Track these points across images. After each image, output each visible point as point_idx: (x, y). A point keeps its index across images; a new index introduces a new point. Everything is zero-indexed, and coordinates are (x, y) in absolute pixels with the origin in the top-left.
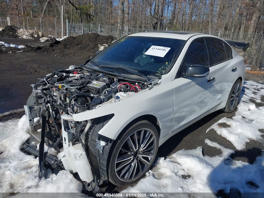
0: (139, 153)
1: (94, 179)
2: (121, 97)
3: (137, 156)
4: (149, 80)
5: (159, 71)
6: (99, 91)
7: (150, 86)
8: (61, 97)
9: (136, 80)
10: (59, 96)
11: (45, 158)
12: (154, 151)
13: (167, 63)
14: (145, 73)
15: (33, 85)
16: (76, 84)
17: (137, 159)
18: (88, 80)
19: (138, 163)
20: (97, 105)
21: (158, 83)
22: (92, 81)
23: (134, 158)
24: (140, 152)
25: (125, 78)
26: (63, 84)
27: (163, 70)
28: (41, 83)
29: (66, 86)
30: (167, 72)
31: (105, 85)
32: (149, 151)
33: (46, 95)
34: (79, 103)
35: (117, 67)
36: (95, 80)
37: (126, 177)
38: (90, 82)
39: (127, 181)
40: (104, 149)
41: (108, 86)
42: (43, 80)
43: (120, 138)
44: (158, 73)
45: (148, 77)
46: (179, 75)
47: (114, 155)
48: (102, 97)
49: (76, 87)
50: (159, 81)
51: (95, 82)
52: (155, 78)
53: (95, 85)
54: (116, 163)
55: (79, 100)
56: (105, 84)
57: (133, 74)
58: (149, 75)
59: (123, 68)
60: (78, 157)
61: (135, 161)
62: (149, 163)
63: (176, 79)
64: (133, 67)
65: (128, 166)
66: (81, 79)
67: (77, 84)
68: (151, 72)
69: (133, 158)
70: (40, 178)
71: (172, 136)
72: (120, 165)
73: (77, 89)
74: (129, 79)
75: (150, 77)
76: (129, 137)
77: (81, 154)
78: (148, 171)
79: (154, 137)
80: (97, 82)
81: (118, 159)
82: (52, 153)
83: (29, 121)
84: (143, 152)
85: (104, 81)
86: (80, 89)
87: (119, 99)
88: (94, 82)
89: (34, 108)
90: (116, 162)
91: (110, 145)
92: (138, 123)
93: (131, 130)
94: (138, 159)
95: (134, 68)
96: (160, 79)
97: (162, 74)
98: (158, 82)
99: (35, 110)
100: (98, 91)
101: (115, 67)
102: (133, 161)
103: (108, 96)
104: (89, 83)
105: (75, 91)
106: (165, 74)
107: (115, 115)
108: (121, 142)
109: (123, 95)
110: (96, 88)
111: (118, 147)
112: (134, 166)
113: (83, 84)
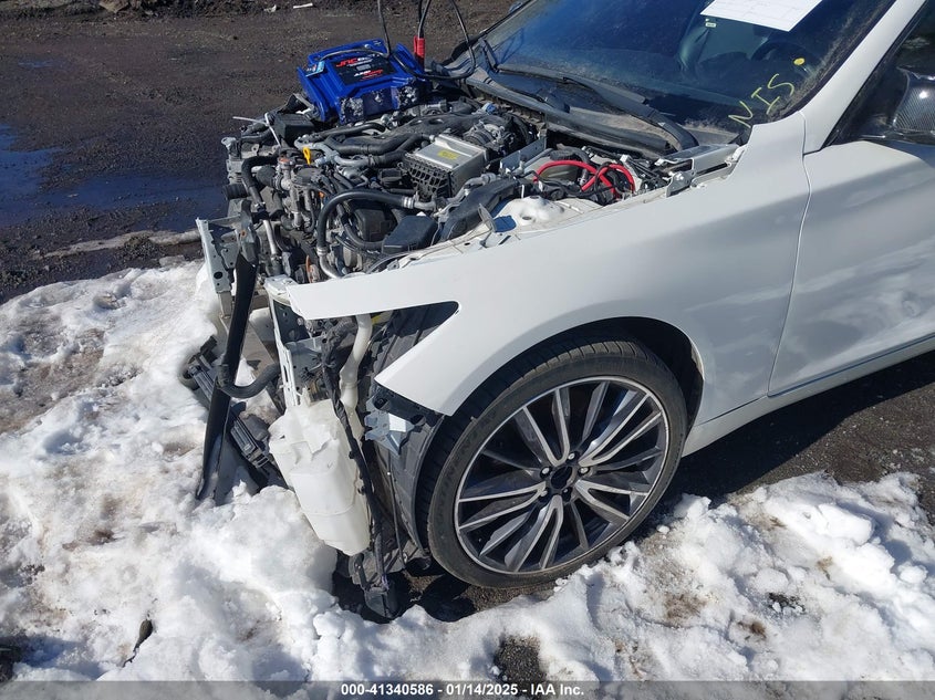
0: (580, 475)
1: (372, 544)
2: (520, 222)
3: (568, 485)
4: (692, 141)
5: (747, 98)
6: (445, 186)
7: (679, 176)
8: (302, 199)
9: (625, 141)
10: (295, 192)
11: (230, 426)
12: (658, 474)
13: (799, 61)
14: (678, 109)
15: (228, 142)
16: (365, 148)
17: (566, 497)
18: (421, 130)
19: (567, 510)
20: (405, 249)
21: (725, 165)
22: (431, 137)
23: (553, 490)
24: (583, 471)
25: (578, 127)
26: (320, 146)
27: (771, 95)
28: (254, 132)
29: (329, 155)
30: (788, 109)
31: (482, 156)
32: (633, 469)
33: (259, 186)
34: (360, 233)
35: (560, 75)
36: (448, 131)
37: (509, 557)
38: (423, 139)
39: (516, 572)
40: (409, 445)
41: (492, 160)
42: (260, 121)
43: (482, 410)
44: (743, 112)
45: (688, 127)
46: (854, 125)
47: (452, 471)
48: (442, 214)
49: (365, 160)
50: (733, 151)
51: (441, 143)
52: (720, 139)
53: (440, 154)
54: (462, 505)
55: (362, 218)
56: (481, 151)
57: (619, 111)
58: (697, 118)
59: (585, 81)
60: (307, 456)
61: (557, 503)
62: (627, 518)
63: (834, 148)
64: (630, 79)
65: (520, 520)
66: (400, 125)
67: (372, 149)
68: (707, 105)
69: (547, 489)
70: (199, 497)
71: (770, 411)
72: (482, 512)
73: (361, 169)
74: (594, 132)
75: (701, 128)
76: (524, 408)
77: (325, 446)
78: (622, 544)
79: (659, 416)
80: (449, 143)
81: (472, 490)
82: (257, 412)
83: (212, 277)
84: (599, 473)
85: (484, 139)
86: (371, 172)
87: (508, 233)
88: (438, 143)
89: (230, 230)
90: (458, 501)
91: (429, 430)
92: (575, 352)
93: (536, 380)
94: (573, 497)
95: (636, 83)
96: (742, 141)
97: (761, 117)
98: (728, 160)
99: (233, 239)
100: (443, 182)
101: (551, 74)
102: (545, 500)
103: (463, 215)
104: (418, 143)
105: (353, 177)
106: (777, 116)
107: (460, 308)
108: (483, 423)
109: (531, 212)
110: (437, 171)
111: (466, 445)
112: (547, 520)
113: (393, 147)
